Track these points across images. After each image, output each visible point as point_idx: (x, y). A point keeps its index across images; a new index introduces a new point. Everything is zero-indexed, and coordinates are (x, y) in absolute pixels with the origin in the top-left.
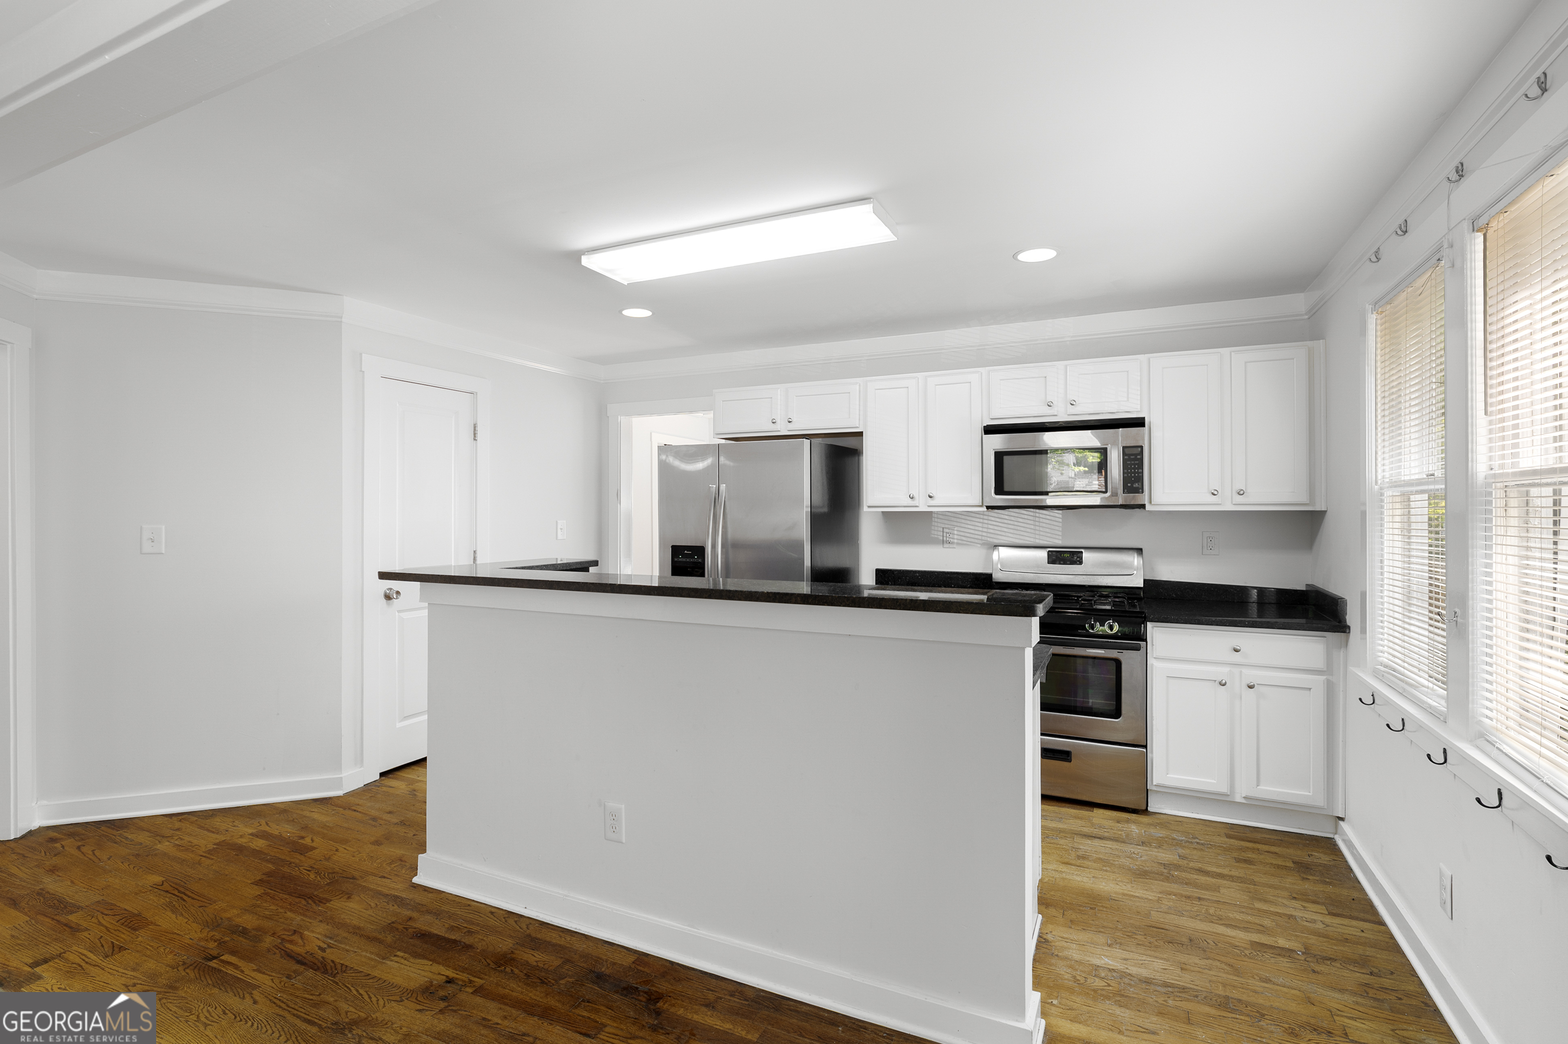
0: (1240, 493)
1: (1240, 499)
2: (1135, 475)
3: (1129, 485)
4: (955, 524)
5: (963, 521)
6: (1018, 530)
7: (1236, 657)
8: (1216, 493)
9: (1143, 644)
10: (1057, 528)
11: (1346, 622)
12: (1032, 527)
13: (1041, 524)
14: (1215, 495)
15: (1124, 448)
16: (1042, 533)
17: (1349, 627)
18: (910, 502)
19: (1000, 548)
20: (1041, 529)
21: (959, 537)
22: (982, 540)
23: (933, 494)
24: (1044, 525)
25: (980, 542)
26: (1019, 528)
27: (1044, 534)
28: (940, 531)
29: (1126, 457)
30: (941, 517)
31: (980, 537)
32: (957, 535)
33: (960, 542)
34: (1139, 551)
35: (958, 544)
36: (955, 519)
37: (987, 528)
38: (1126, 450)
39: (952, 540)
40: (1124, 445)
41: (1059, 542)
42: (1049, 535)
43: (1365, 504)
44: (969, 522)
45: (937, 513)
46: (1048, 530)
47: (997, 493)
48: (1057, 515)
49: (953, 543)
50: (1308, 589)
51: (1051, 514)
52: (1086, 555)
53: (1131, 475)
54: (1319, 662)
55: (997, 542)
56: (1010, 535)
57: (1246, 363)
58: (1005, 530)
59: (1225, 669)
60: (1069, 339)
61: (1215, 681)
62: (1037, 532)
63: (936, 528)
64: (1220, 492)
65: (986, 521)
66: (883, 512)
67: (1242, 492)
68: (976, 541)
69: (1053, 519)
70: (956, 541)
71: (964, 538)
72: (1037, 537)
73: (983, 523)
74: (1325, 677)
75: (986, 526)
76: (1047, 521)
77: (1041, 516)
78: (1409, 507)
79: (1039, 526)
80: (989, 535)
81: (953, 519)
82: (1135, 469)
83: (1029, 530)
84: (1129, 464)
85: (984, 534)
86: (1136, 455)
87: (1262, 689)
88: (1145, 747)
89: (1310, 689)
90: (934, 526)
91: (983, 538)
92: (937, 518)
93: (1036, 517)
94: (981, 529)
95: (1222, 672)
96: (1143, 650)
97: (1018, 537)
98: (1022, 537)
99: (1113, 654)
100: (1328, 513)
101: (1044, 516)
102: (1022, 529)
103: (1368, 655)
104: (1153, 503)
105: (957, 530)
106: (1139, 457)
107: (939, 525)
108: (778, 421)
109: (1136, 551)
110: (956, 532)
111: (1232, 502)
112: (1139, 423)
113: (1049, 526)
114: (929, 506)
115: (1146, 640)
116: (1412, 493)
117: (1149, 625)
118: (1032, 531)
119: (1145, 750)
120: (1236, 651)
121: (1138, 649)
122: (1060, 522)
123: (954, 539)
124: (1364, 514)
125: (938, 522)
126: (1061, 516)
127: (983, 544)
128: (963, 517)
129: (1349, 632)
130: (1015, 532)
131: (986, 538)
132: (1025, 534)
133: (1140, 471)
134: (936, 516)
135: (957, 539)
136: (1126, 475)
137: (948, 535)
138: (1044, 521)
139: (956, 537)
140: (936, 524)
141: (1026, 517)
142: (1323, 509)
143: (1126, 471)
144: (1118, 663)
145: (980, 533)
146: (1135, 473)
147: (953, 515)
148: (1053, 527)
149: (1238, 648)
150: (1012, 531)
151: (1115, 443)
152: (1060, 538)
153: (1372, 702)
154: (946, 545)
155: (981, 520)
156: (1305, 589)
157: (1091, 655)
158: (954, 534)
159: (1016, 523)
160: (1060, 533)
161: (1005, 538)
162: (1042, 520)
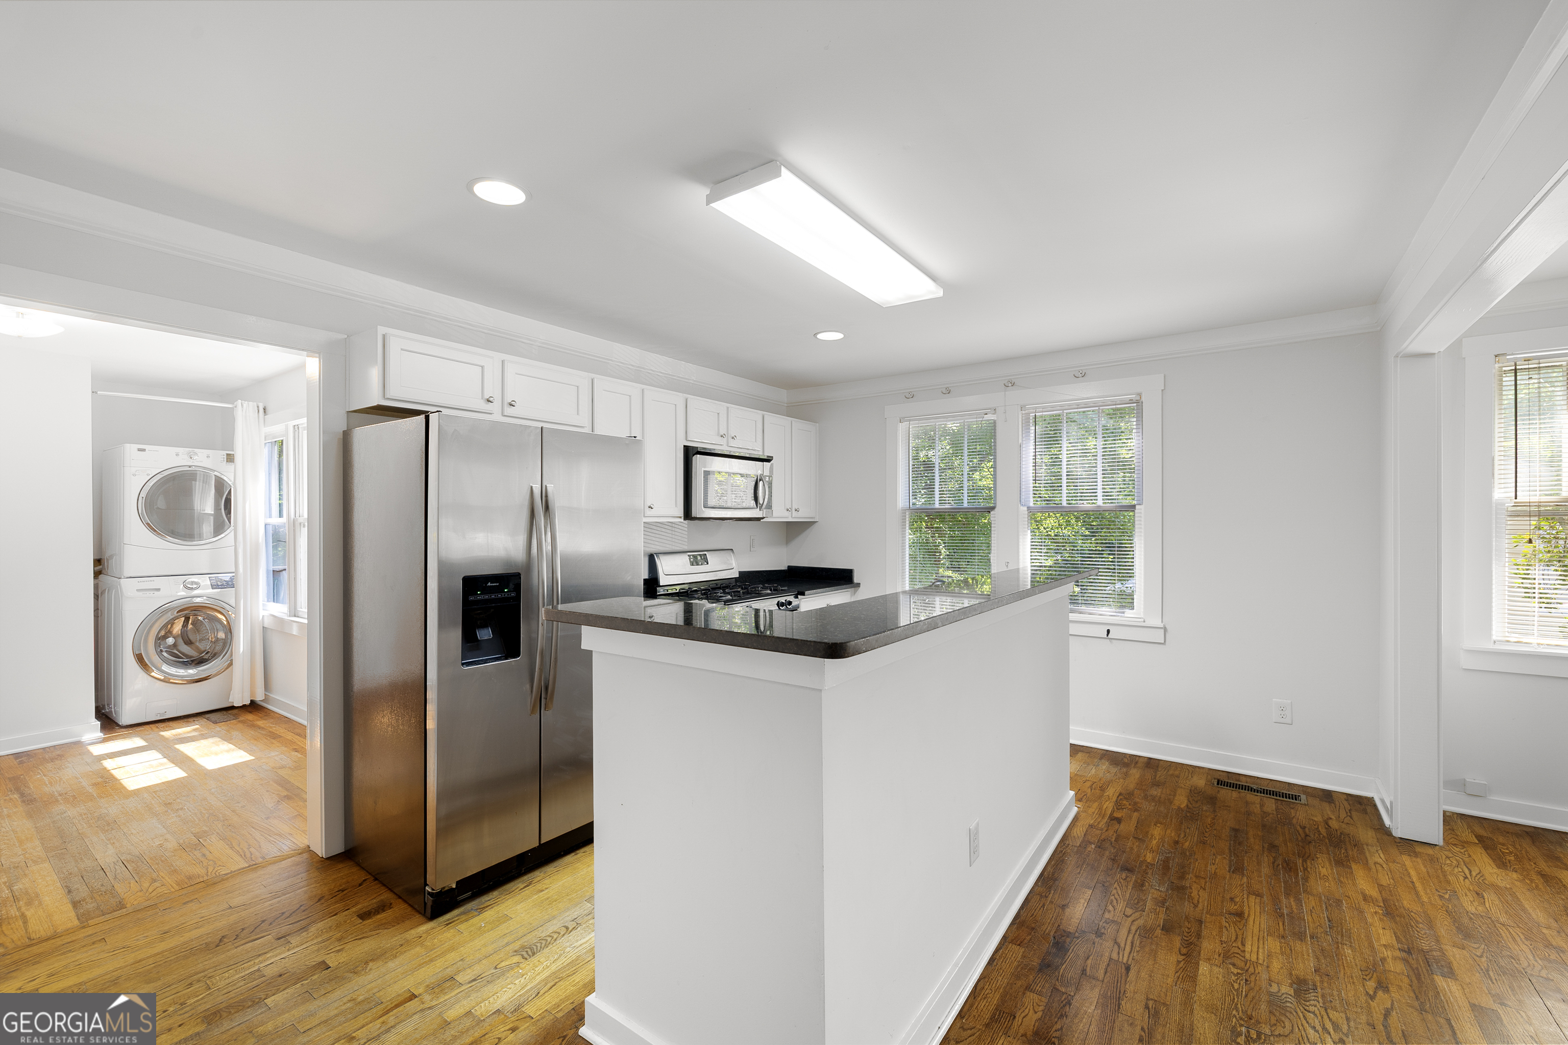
1: (795, 514)
10: (685, 536)
12: (670, 535)
16: (676, 541)
23: (652, 504)
24: (677, 534)
34: (731, 551)
41: (688, 548)
42: (680, 542)
46: (680, 538)
47: (705, 506)
56: (657, 543)
57: (797, 429)
58: (654, 539)
62: (674, 540)
64: (790, 509)
67: (797, 510)
76: (679, 530)
83: (668, 538)
100: (819, 523)
108: (496, 401)
118: (670, 539)
132: (667, 542)
148: (682, 535)
159: (661, 533)
160: (686, 540)
161: (653, 546)
162: (676, 530)
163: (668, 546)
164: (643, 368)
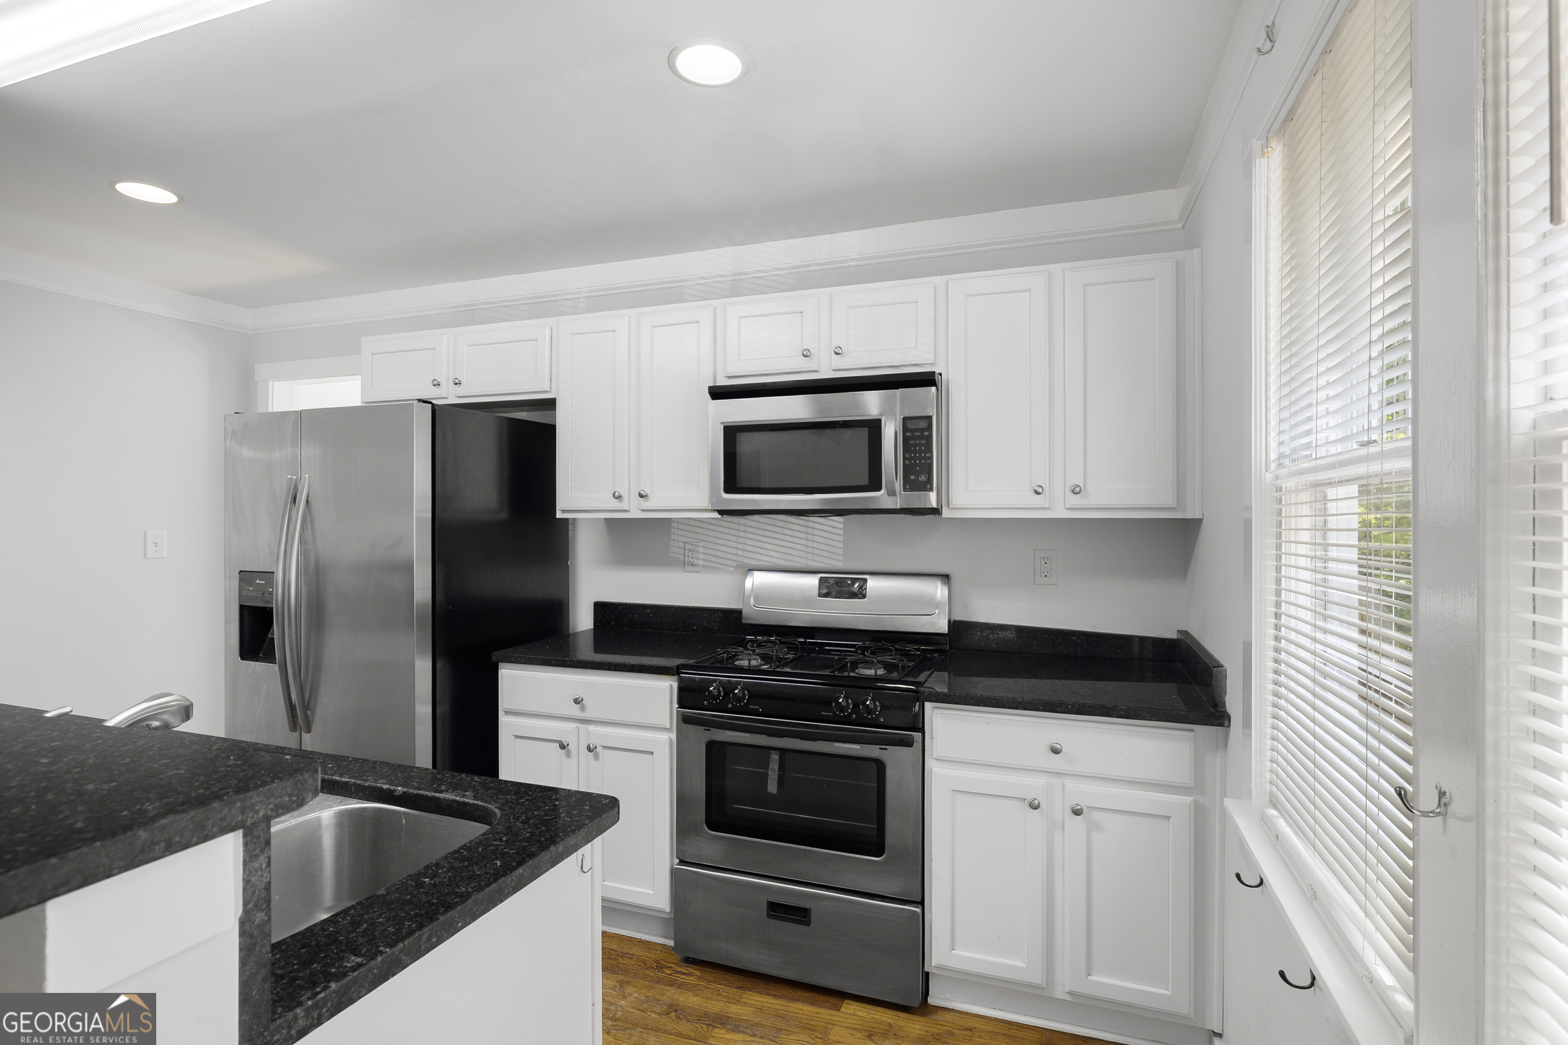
0: (1076, 491)
1: (1075, 500)
2: (920, 462)
3: (912, 477)
4: (701, 537)
5: (712, 533)
6: (783, 547)
7: (1056, 762)
8: (1040, 490)
9: (917, 735)
10: (837, 544)
11: (1224, 706)
12: (804, 542)
13: (816, 538)
14: (1038, 493)
15: (905, 420)
16: (816, 551)
17: (1229, 718)
18: (615, 504)
19: (755, 573)
20: (816, 545)
21: (707, 557)
22: (736, 561)
23: (647, 490)
24: (819, 539)
25: (734, 564)
26: (785, 544)
27: (819, 552)
28: (681, 548)
29: (908, 434)
30: (682, 527)
31: (733, 557)
32: (703, 553)
33: (707, 563)
34: (945, 578)
35: (704, 566)
36: (701, 531)
37: (744, 544)
38: (908, 422)
39: (696, 561)
40: (907, 415)
41: (839, 565)
42: (826, 554)
43: (1249, 508)
44: (719, 535)
45: (678, 521)
46: (824, 547)
47: (727, 490)
48: (837, 525)
49: (697, 565)
50: (1179, 638)
51: (829, 523)
52: (873, 584)
53: (915, 462)
54: (1182, 774)
55: (754, 563)
56: (773, 554)
57: (1085, 286)
58: (768, 546)
59: (1040, 781)
60: (854, 264)
61: (1025, 799)
62: (810, 550)
63: (676, 544)
64: (1046, 488)
65: (742, 534)
66: (606, 519)
67: (1078, 489)
68: (729, 563)
69: (831, 530)
70: (701, 562)
71: (712, 559)
72: (810, 556)
73: (738, 536)
74: (1192, 798)
75: (741, 540)
76: (824, 534)
77: (816, 526)
78: (1325, 513)
79: (813, 541)
80: (746, 554)
81: (698, 530)
82: (920, 452)
83: (799, 547)
84: (912, 445)
85: (739, 552)
86: (922, 430)
87: (1096, 815)
88: (922, 903)
89: (1169, 817)
90: (674, 540)
91: (738, 559)
92: (678, 529)
93: (808, 527)
94: (735, 545)
95: (1033, 786)
96: (917, 745)
97: (784, 556)
98: (789, 557)
99: (873, 751)
100: (1204, 522)
101: (819, 527)
102: (790, 545)
103: (1253, 785)
104: (951, 506)
105: (703, 547)
106: (926, 433)
107: (681, 539)
108: (443, 383)
109: (939, 578)
110: (701, 549)
111: (1065, 506)
112: (927, 380)
113: (826, 541)
114: (643, 511)
115: (922, 730)
116: (1331, 484)
117: (928, 706)
118: (804, 548)
119: (918, 910)
120: (1056, 751)
121: (908, 743)
122: (840, 535)
123: (698, 559)
124: (1248, 524)
125: (678, 535)
126: (841, 526)
127: (737, 567)
128: (712, 527)
129: (1229, 726)
130: (781, 549)
131: (742, 559)
132: (794, 552)
133: (928, 455)
134: (675, 525)
135: (703, 560)
136: (907, 462)
137: (690, 553)
138: (820, 533)
139: (701, 556)
140: (676, 537)
141: (795, 527)
142: (1197, 517)
143: (907, 455)
144: (880, 766)
145: (734, 551)
146: (920, 458)
147: (694, 523)
148: (831, 542)
149: (1059, 746)
150: (776, 548)
151: (891, 413)
152: (841, 558)
153: (1258, 882)
154: (688, 568)
155: (736, 533)
156: (1176, 638)
157: (841, 752)
158: (698, 552)
159: (782, 537)
160: (841, 551)
161: (766, 558)
162: (816, 532)
163: (797, 559)
164: (744, 273)
